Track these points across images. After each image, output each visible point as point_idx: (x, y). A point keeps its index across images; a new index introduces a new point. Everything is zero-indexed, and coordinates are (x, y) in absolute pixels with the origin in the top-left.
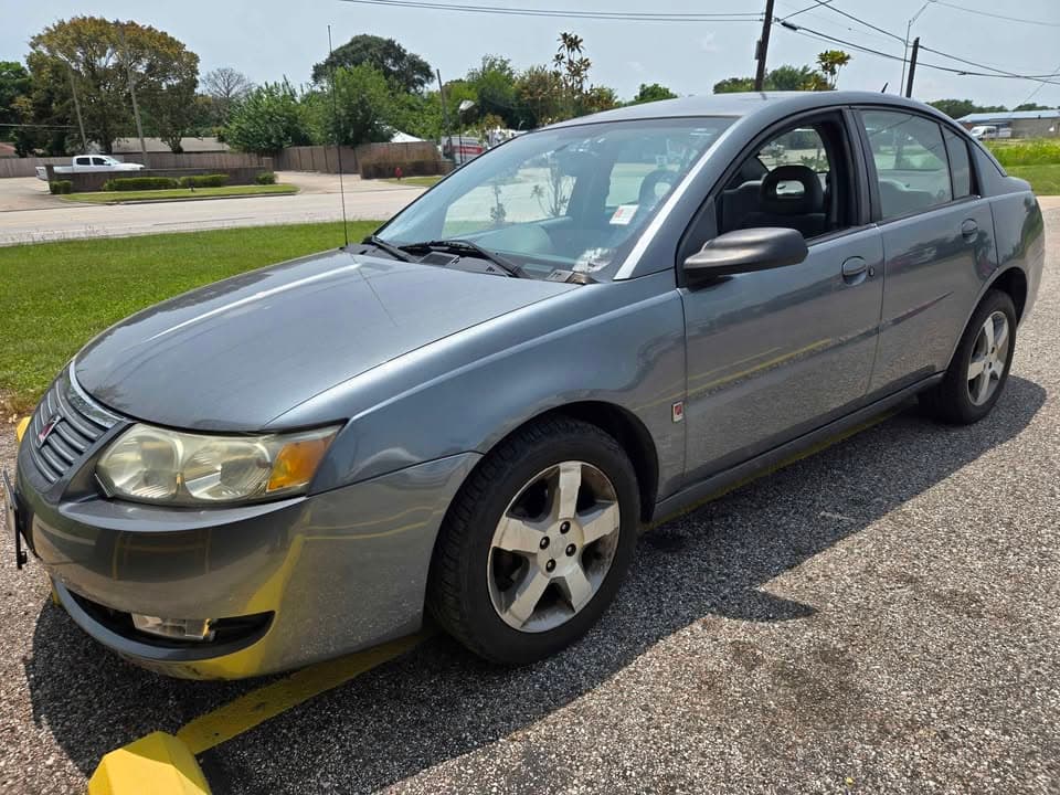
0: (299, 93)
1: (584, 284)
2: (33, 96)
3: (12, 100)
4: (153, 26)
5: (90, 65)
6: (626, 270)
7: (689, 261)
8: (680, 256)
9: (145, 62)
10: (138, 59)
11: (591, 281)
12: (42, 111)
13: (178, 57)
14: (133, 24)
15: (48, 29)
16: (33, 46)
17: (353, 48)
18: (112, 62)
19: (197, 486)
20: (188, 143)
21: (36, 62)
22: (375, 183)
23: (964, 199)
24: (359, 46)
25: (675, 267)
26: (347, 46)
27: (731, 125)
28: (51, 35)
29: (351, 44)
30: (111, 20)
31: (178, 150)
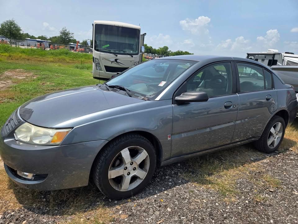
1: (146, 100)
6: (158, 98)
7: (176, 98)
8: (174, 96)
11: (148, 100)
19: (35, 139)
23: (269, 89)
25: (172, 99)
27: (195, 64)
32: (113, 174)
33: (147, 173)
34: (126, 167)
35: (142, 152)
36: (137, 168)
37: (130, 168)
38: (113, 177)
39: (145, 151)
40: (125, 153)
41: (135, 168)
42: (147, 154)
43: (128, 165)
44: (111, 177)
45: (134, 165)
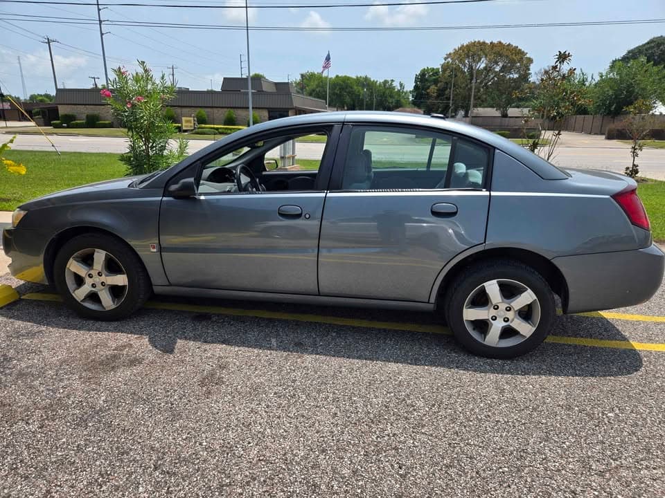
0: (589, 79)
2: (438, 85)
3: (428, 88)
4: (511, 43)
5: (471, 68)
9: (501, 64)
10: (496, 63)
12: (441, 93)
13: (521, 60)
14: (500, 42)
15: (455, 49)
16: (445, 59)
17: (648, 46)
18: (483, 66)
20: (512, 111)
21: (445, 67)
22: (615, 142)
24: (653, 45)
26: (644, 45)
28: (456, 52)
29: (648, 43)
30: (488, 42)
31: (505, 116)
32: (100, 256)
33: (79, 301)
34: (101, 276)
35: (114, 302)
36: (93, 289)
37: (97, 280)
38: (96, 254)
39: (114, 307)
40: (121, 280)
41: (95, 287)
42: (107, 309)
43: (103, 278)
44: (98, 252)
45: (99, 287)
